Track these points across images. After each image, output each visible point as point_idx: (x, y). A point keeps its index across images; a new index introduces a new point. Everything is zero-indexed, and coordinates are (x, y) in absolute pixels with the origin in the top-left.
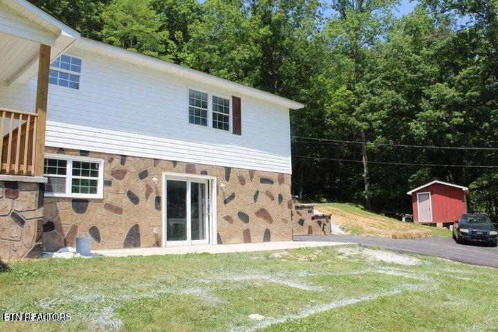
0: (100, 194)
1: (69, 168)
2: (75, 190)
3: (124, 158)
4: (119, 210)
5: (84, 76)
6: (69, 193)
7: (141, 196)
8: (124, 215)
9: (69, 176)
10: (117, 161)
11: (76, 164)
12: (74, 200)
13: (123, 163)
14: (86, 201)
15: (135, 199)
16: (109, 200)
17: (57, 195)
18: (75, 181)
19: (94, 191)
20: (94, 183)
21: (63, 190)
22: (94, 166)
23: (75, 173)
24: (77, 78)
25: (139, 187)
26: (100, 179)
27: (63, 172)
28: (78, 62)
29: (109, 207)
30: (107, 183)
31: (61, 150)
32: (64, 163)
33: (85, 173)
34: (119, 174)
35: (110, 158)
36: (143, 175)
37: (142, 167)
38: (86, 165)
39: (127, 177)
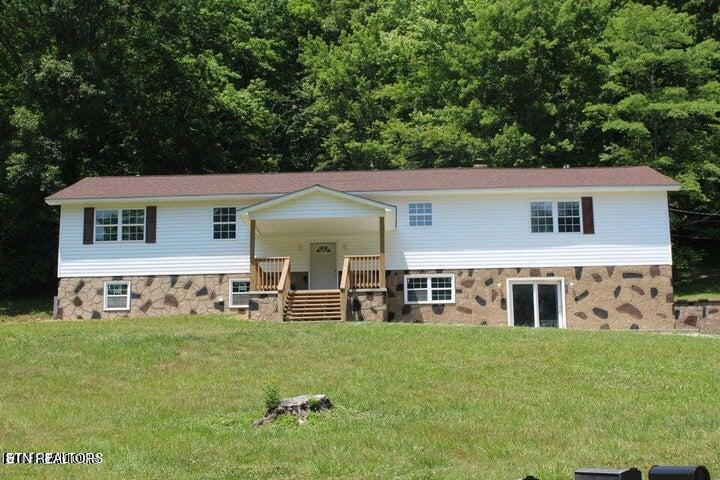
0: (453, 301)
1: (429, 283)
2: (434, 298)
3: (471, 271)
4: (469, 311)
5: (434, 215)
6: (430, 301)
7: (488, 299)
8: (474, 314)
9: (429, 289)
10: (466, 274)
11: (433, 280)
12: (434, 306)
13: (470, 275)
14: (443, 305)
15: (482, 302)
16: (461, 304)
17: (419, 302)
18: (434, 292)
19: (449, 298)
20: (449, 292)
21: (425, 299)
22: (449, 279)
23: (433, 286)
24: (430, 217)
25: (486, 293)
26: (453, 289)
27: (425, 286)
28: (430, 205)
29: (461, 309)
30: (458, 291)
31: (422, 271)
32: (425, 280)
33: (442, 286)
34: (468, 284)
35: (460, 272)
36: (489, 282)
37: (487, 275)
38: (441, 279)
39: (474, 285)
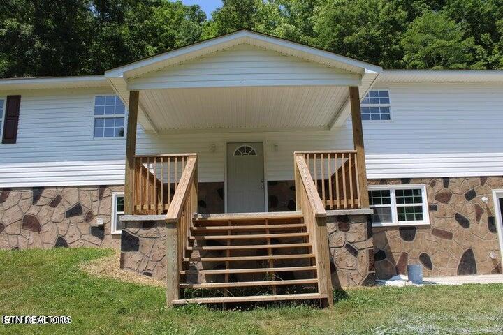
0: (426, 220)
1: (393, 197)
2: (401, 218)
3: (446, 180)
4: (448, 236)
5: (393, 105)
6: (395, 222)
7: (471, 217)
8: (454, 240)
9: (394, 205)
10: (440, 185)
11: (398, 193)
12: (402, 229)
13: (446, 185)
14: (413, 228)
15: (464, 222)
16: (436, 225)
17: (384, 224)
18: (400, 209)
19: (420, 217)
20: (420, 209)
21: (389, 219)
22: (417, 192)
23: (399, 201)
24: (387, 109)
25: (468, 209)
26: (425, 205)
27: (388, 201)
28: (386, 94)
29: (438, 232)
30: (432, 208)
31: (383, 181)
32: (387, 193)
33: (409, 201)
34: (444, 197)
35: (432, 182)
36: (471, 195)
37: (468, 186)
38: (408, 192)
39: (452, 200)
